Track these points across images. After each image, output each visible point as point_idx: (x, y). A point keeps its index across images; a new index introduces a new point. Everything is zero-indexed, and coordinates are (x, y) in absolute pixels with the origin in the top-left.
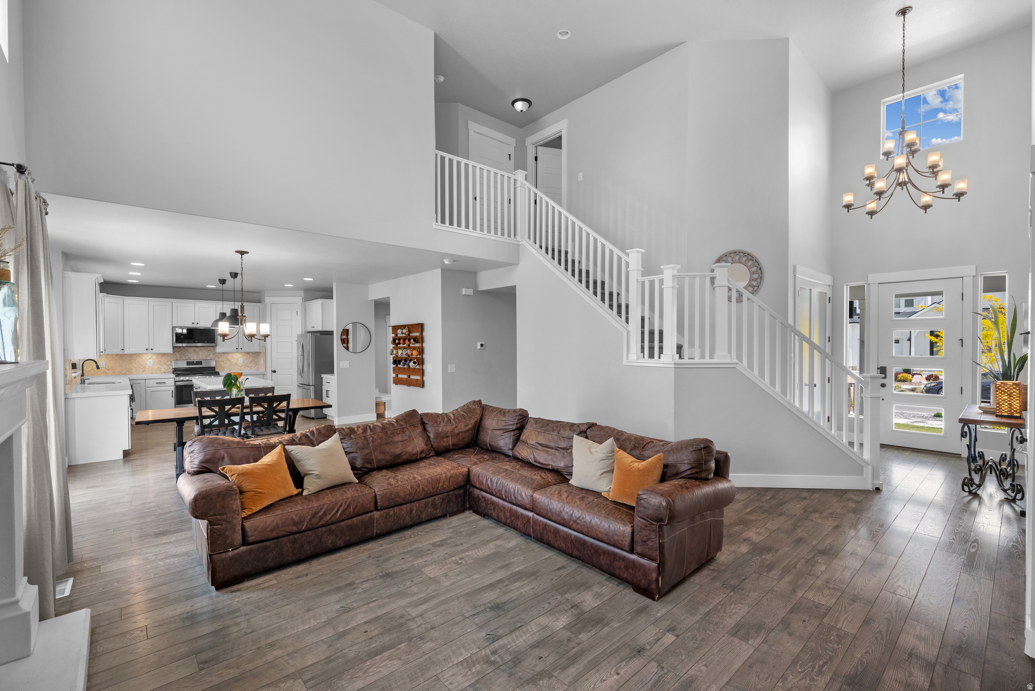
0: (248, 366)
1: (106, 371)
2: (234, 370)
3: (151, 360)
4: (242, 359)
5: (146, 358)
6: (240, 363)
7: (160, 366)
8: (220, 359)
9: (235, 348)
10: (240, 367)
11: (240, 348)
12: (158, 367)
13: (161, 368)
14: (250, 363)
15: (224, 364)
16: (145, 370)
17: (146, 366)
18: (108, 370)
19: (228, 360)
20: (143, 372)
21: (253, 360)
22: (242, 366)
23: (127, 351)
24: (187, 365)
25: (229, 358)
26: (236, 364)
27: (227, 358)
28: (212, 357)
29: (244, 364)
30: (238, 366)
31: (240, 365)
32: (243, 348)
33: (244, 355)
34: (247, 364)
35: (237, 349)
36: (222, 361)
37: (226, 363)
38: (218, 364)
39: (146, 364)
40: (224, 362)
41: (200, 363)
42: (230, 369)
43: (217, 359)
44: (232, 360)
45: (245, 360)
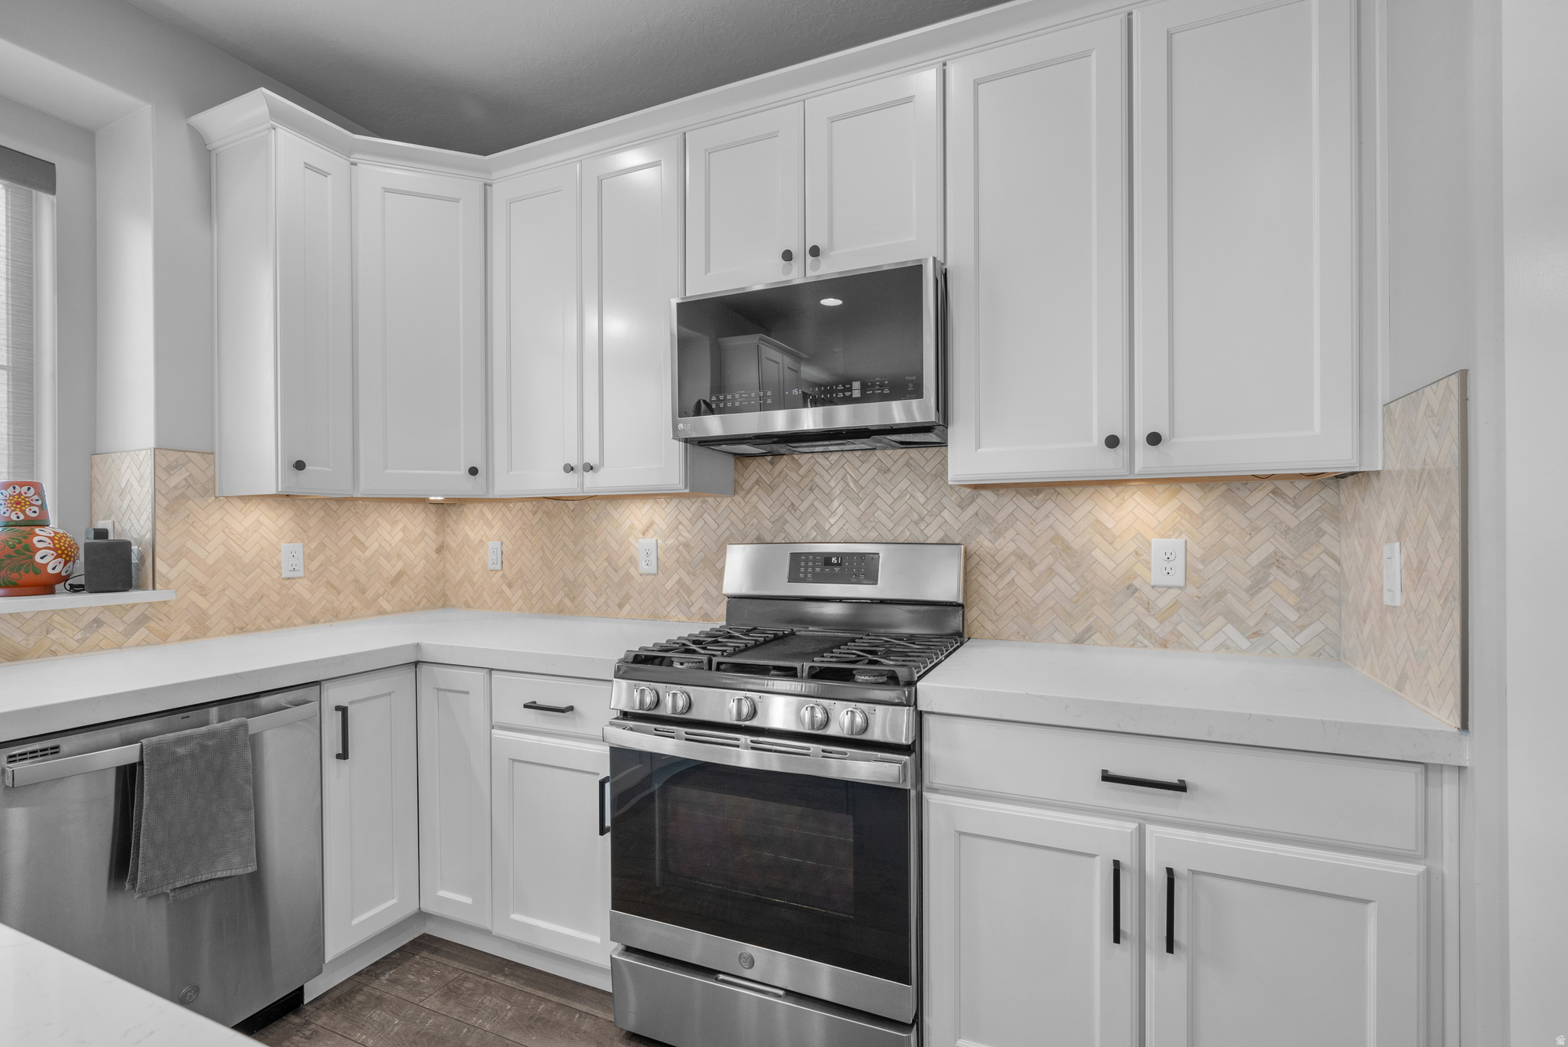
0: (1232, 617)
1: (505, 588)
3: (650, 539)
4: (1176, 544)
5: (632, 527)
6: (1157, 577)
7: (687, 580)
8: (1005, 545)
9: (1097, 440)
11: (1140, 436)
12: (680, 582)
13: (689, 592)
14: (1254, 589)
15: (1036, 583)
16: (628, 597)
17: (632, 571)
18: (510, 586)
19: (1067, 548)
20: (621, 606)
21: (1276, 561)
22: (1176, 604)
24: (794, 577)
25: (1069, 537)
26: (1132, 590)
27: (1057, 538)
28: (952, 519)
29: (1192, 590)
30: (1148, 606)
31: (1163, 602)
32: (1172, 435)
33: (1196, 508)
34: (1219, 595)
35: (1112, 442)
36: (1021, 556)
37: (1051, 571)
38: (991, 586)
39: (632, 560)
40: (1031, 565)
41: (862, 568)
42: (1080, 627)
43: (983, 542)
44: (1097, 554)
45: (1203, 561)
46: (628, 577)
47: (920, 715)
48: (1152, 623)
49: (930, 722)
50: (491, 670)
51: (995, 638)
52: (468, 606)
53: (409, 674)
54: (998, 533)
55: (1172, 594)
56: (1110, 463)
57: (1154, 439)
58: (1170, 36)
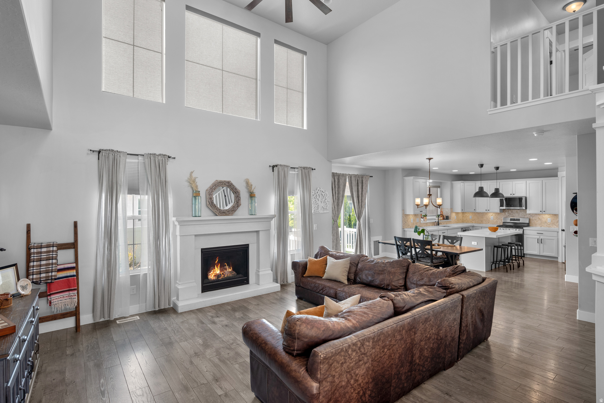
0: (555, 225)
2: (544, 226)
3: (492, 216)
4: (550, 219)
5: (490, 215)
6: (548, 221)
8: (534, 218)
10: (549, 225)
12: (496, 221)
13: (497, 222)
15: (537, 222)
16: (489, 222)
18: (473, 221)
19: (540, 219)
20: (488, 223)
22: (550, 224)
23: (477, 211)
24: (511, 220)
25: (540, 218)
26: (546, 223)
27: (539, 218)
28: (528, 216)
29: (551, 223)
30: (547, 224)
31: (549, 224)
32: (546, 211)
33: (552, 216)
34: (554, 223)
35: (541, 211)
36: (535, 219)
37: (538, 221)
38: (532, 222)
39: (490, 218)
40: (536, 220)
41: (519, 220)
42: (541, 226)
43: (531, 218)
44: (543, 219)
45: (553, 220)
46: (489, 220)
47: (523, 230)
48: (548, 225)
49: (524, 230)
50: (482, 227)
51: (532, 226)
52: (466, 222)
53: (472, 227)
54: (533, 217)
55: (550, 223)
56: (541, 213)
57: (544, 211)
58: (546, 183)
